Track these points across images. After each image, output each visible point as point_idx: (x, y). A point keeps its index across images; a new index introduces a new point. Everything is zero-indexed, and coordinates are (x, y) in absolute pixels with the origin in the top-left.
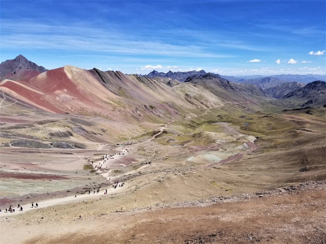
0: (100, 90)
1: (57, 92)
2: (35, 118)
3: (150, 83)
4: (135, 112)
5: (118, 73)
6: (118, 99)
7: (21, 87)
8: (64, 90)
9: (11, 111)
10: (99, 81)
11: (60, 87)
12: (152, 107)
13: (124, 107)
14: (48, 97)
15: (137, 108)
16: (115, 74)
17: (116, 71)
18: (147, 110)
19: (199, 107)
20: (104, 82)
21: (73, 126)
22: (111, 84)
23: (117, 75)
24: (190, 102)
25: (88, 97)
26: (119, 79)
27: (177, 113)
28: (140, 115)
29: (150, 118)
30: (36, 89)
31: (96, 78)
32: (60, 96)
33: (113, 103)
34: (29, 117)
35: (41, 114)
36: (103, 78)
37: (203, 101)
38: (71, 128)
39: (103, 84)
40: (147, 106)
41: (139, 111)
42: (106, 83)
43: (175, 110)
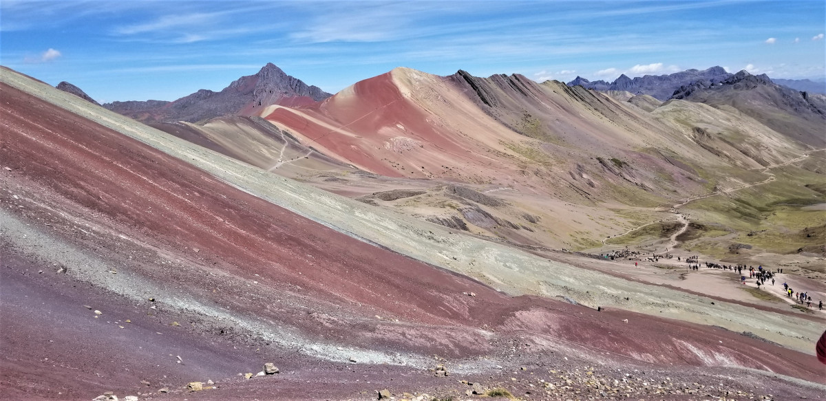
0: (481, 125)
1: (385, 130)
3: (596, 100)
4: (577, 177)
5: (516, 78)
6: (527, 143)
7: (308, 122)
8: (399, 126)
10: (475, 101)
11: (389, 119)
12: (619, 164)
13: (546, 164)
14: (366, 143)
15: (579, 166)
16: (511, 81)
17: (514, 75)
18: (607, 171)
19: (739, 163)
20: (486, 103)
22: (505, 107)
23: (516, 83)
24: (711, 150)
25: (453, 140)
26: (522, 92)
27: (690, 179)
28: (591, 185)
29: (620, 192)
30: (338, 127)
31: (467, 94)
32: (392, 139)
33: (516, 155)
34: (352, 185)
35: (373, 179)
36: (484, 94)
37: (747, 145)
38: (460, 210)
39: (483, 109)
40: (606, 160)
41: (587, 173)
42: (492, 105)
43: (683, 171)
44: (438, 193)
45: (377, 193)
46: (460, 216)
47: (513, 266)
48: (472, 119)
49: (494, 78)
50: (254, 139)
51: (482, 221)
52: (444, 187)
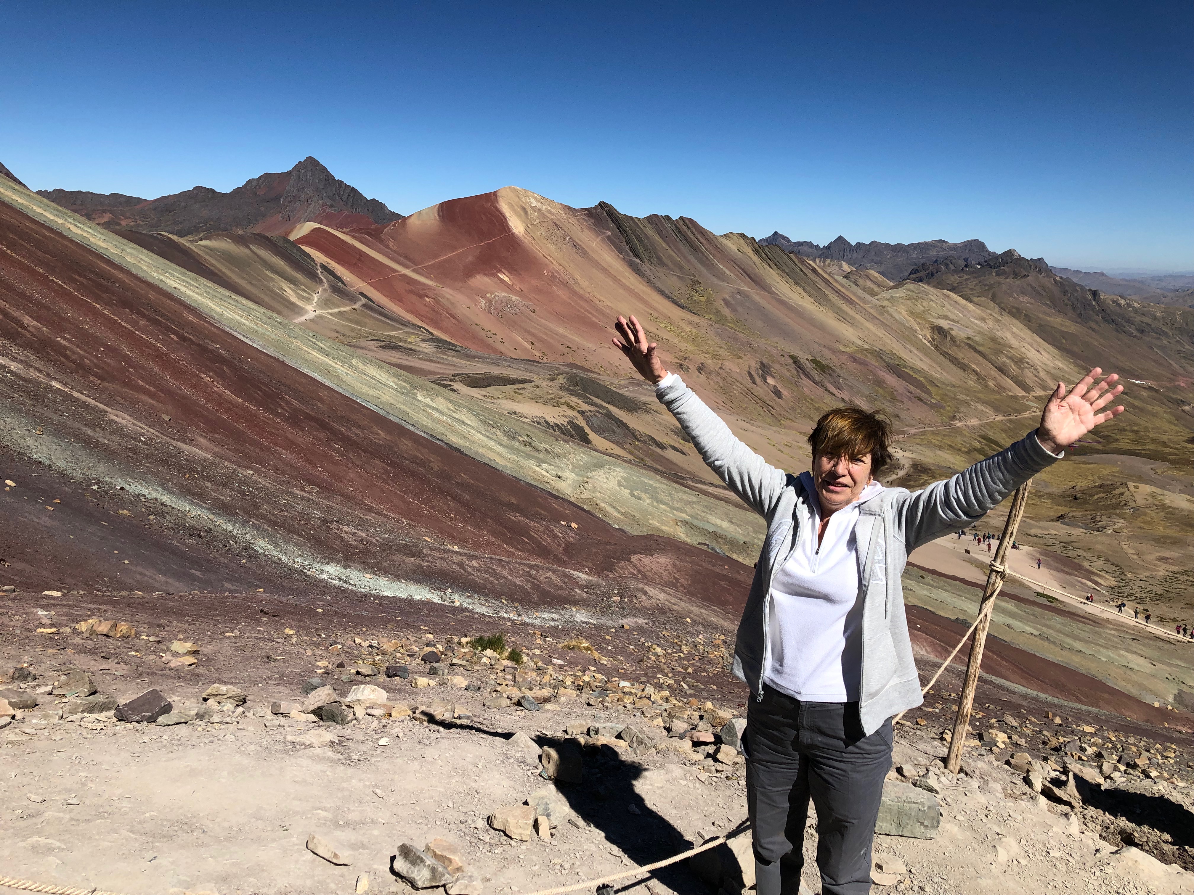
0: (625, 288)
1: (480, 280)
2: (439, 363)
3: (798, 270)
4: (758, 380)
5: (684, 223)
6: (690, 323)
7: (362, 254)
8: (501, 276)
9: (353, 330)
10: (620, 250)
11: (487, 264)
12: (822, 368)
13: (714, 356)
14: (450, 297)
15: (763, 365)
16: (676, 227)
17: (681, 218)
18: (802, 376)
19: (991, 383)
20: (637, 256)
21: (585, 407)
22: (662, 263)
23: (684, 232)
24: (954, 360)
26: (691, 246)
27: (920, 399)
28: (778, 394)
30: (407, 267)
31: (609, 239)
32: (489, 295)
33: (674, 339)
34: (421, 359)
35: (455, 353)
36: (635, 242)
37: (1005, 359)
38: (582, 413)
39: (631, 265)
40: (803, 361)
41: (773, 377)
42: (645, 260)
43: (911, 388)
44: (551, 384)
45: (459, 374)
46: (581, 422)
47: (643, 496)
48: (615, 279)
49: (653, 219)
50: (275, 271)
51: (613, 431)
52: (561, 377)
